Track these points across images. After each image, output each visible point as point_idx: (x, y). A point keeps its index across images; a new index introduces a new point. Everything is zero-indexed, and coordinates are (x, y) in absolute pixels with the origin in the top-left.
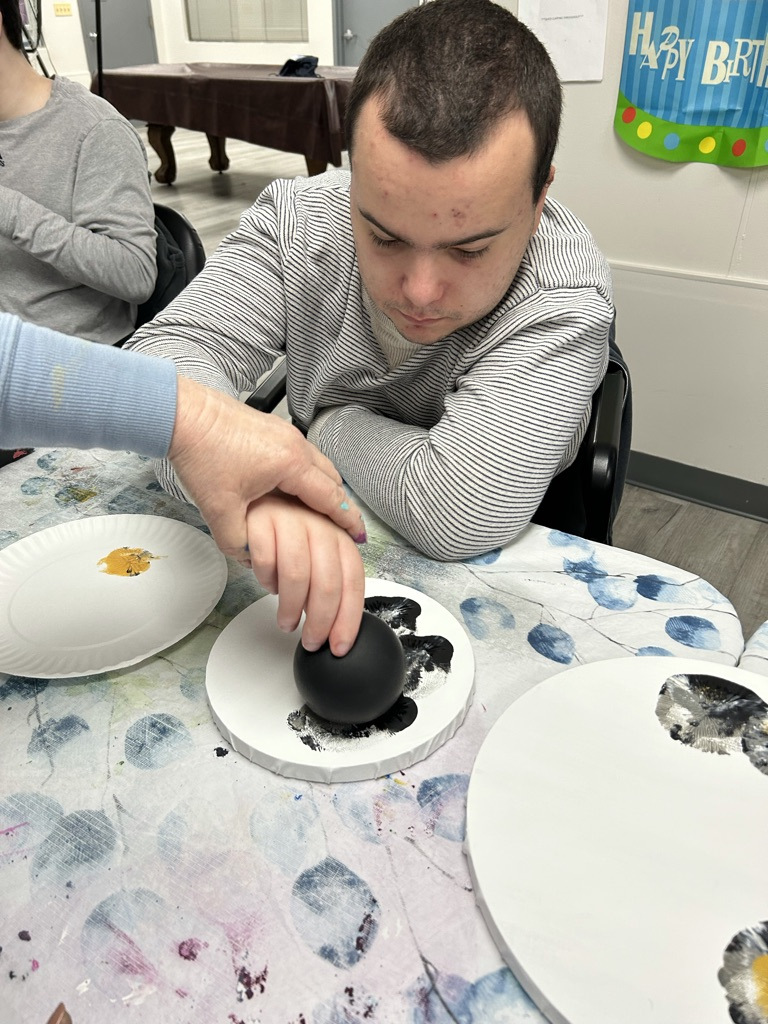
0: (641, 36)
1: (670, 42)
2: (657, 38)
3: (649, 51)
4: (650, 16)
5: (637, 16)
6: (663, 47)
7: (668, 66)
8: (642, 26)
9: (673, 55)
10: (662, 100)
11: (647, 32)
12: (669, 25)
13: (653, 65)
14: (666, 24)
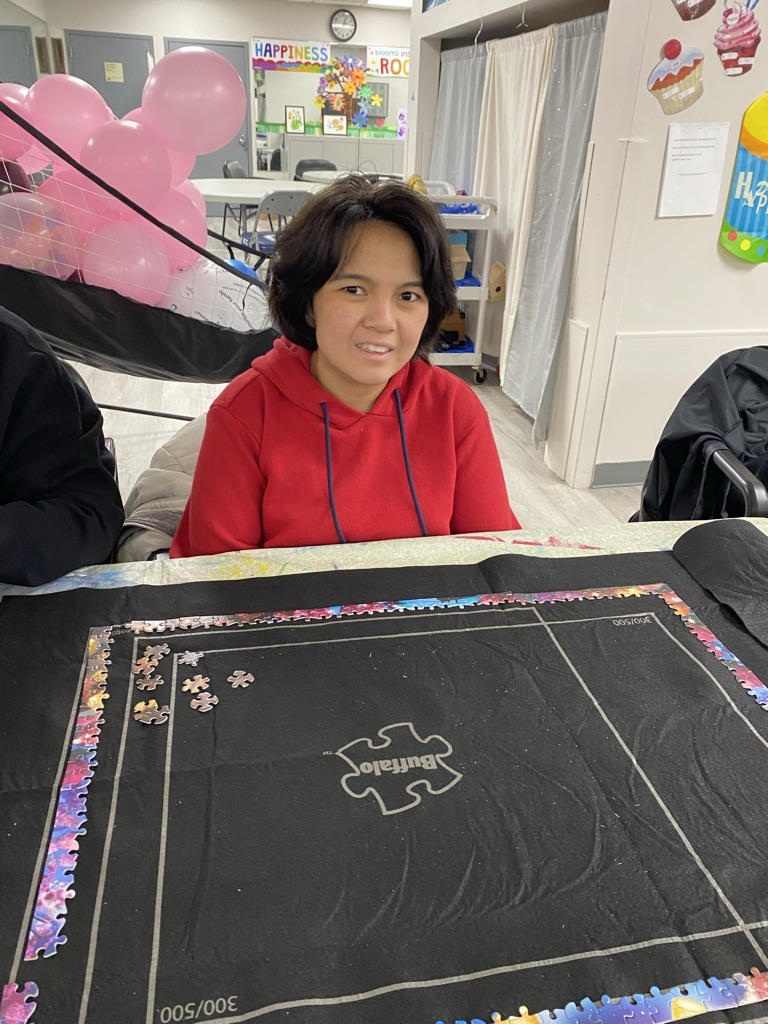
0: (744, 187)
1: (762, 190)
2: (754, 188)
3: (749, 196)
4: (750, 174)
5: (742, 174)
6: (757, 194)
7: (760, 205)
8: (745, 181)
9: (763, 199)
10: (756, 227)
11: (748, 185)
12: (762, 180)
13: (751, 205)
14: (760, 179)
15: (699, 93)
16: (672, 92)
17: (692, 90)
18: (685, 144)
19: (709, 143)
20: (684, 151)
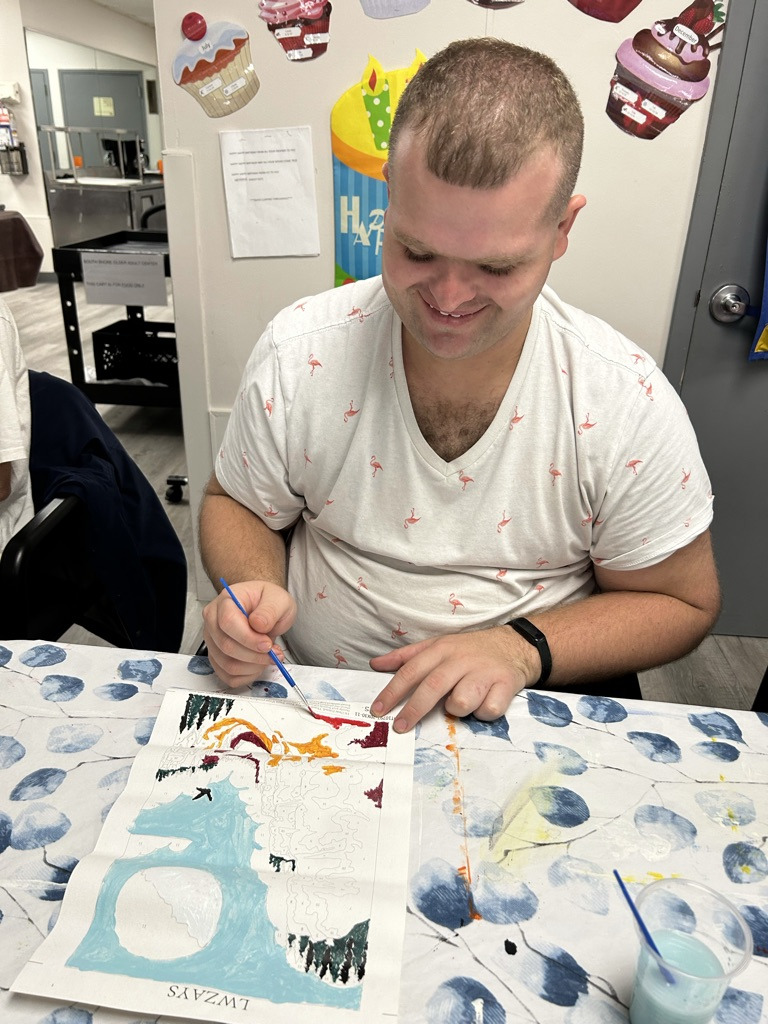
1: (378, 223)
2: (366, 219)
4: (356, 200)
5: (344, 200)
6: (372, 227)
8: (350, 208)
11: (355, 213)
12: (375, 208)
14: (372, 207)
15: (253, 87)
16: (212, 85)
17: (241, 83)
18: (251, 158)
19: (286, 156)
20: (252, 168)
